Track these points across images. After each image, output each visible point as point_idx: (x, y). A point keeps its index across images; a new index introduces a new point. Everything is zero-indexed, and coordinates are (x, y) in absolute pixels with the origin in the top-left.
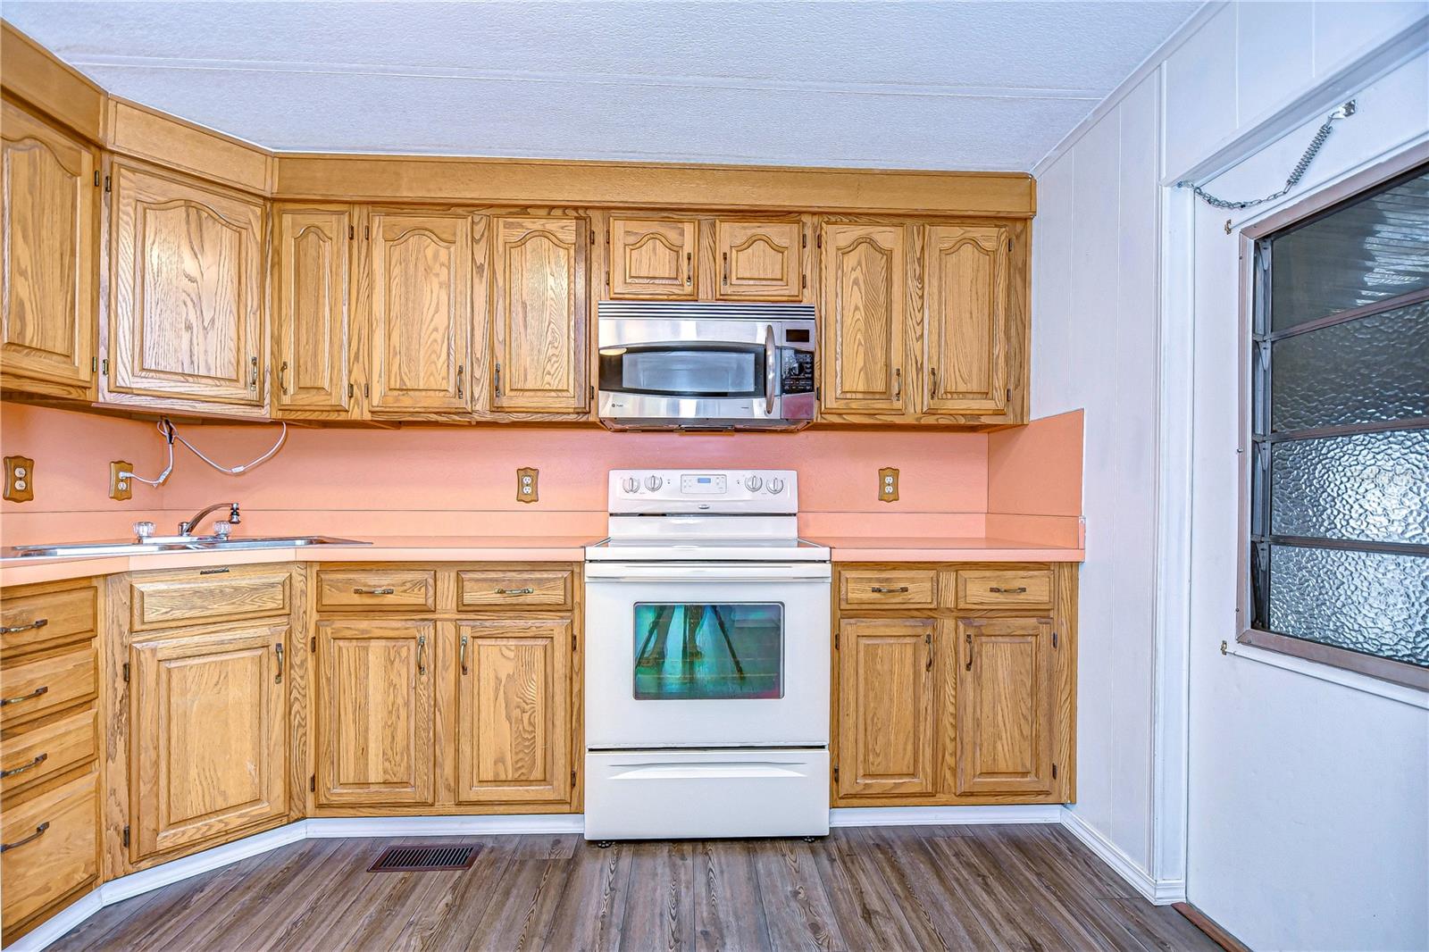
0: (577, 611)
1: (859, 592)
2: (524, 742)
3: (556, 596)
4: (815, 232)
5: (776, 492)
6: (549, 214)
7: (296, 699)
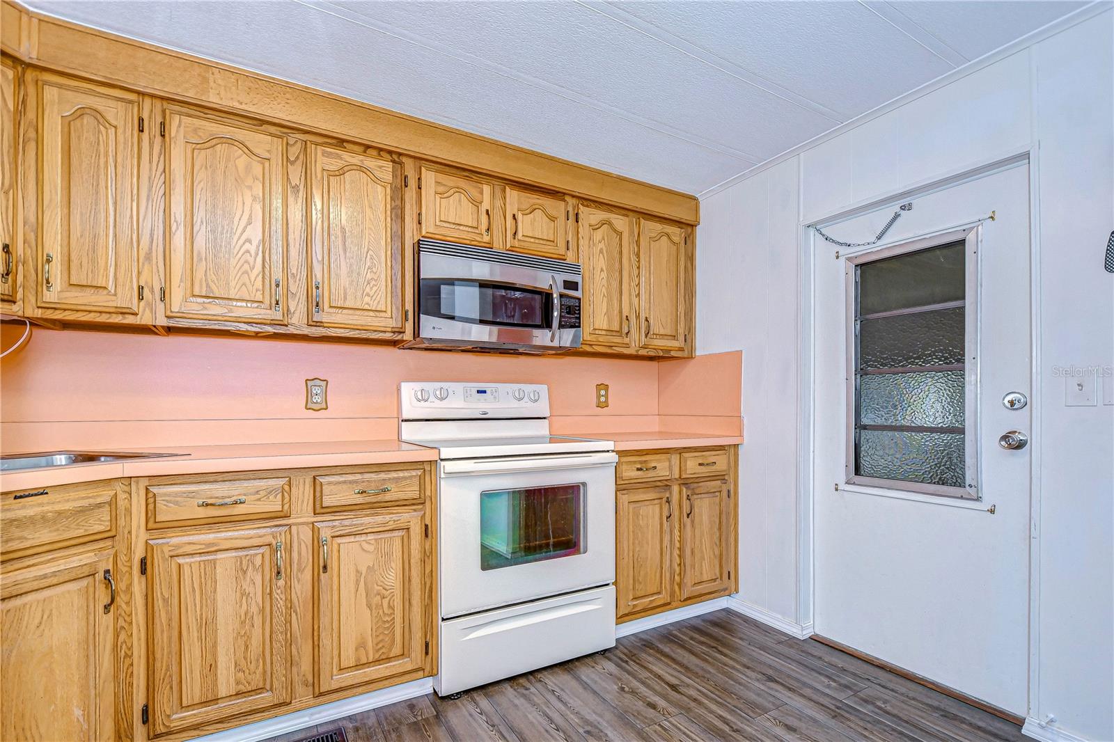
0: (428, 504)
1: (630, 473)
2: (383, 625)
3: (412, 492)
4: (574, 210)
5: (534, 401)
6: (365, 152)
7: (122, 628)
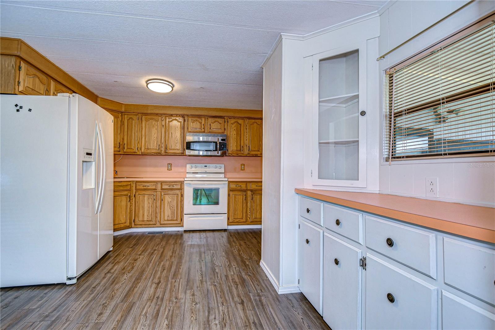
0: (183, 190)
1: (233, 186)
2: (173, 213)
3: (179, 187)
4: (227, 120)
5: (220, 168)
6: (177, 116)
7: (131, 205)
